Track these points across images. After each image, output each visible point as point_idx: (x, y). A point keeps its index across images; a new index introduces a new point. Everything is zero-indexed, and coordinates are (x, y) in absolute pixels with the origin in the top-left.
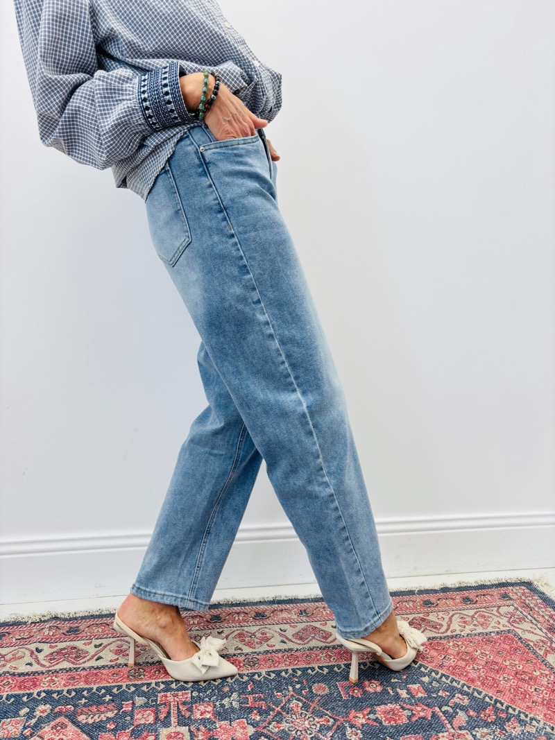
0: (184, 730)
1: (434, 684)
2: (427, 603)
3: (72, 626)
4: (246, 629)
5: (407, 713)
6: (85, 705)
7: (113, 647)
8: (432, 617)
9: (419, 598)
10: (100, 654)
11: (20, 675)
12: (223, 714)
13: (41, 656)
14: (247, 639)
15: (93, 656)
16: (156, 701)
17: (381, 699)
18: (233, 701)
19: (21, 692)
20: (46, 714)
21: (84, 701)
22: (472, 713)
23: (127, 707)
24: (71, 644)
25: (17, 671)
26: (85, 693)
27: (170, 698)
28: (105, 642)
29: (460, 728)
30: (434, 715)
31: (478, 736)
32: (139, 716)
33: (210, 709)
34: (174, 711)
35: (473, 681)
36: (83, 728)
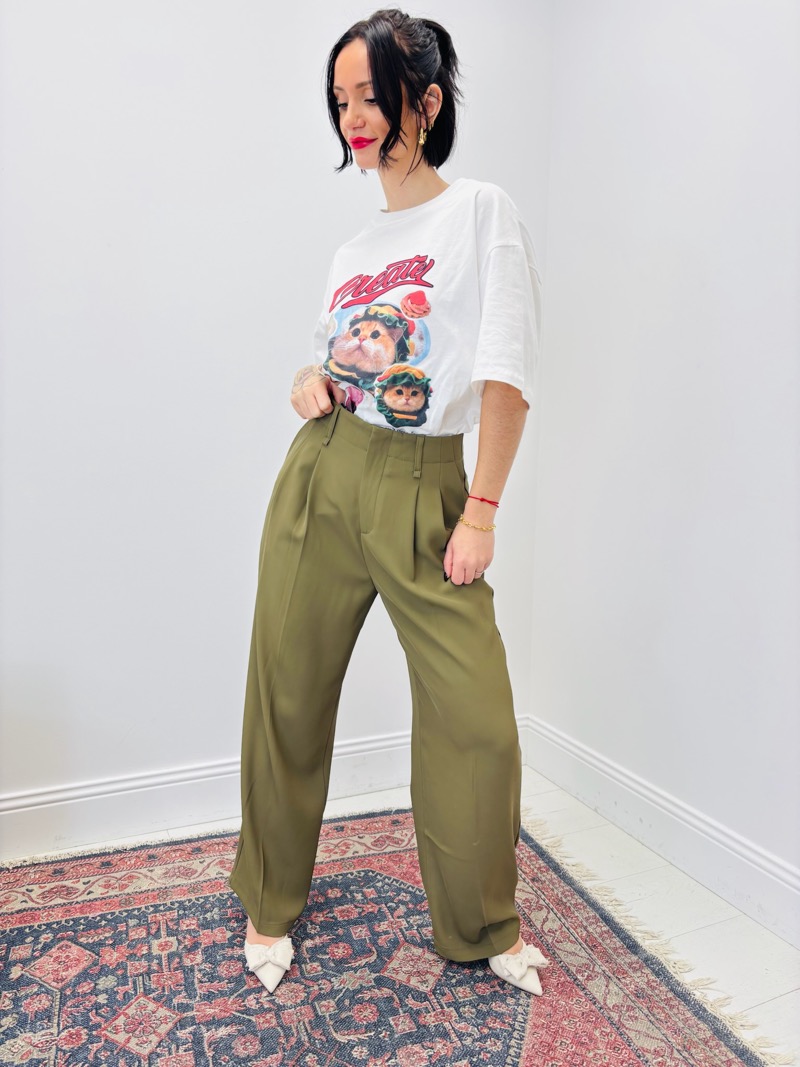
0: (173, 939)
1: (386, 887)
2: (395, 822)
3: (58, 869)
4: (226, 857)
5: (357, 910)
6: (83, 930)
7: (101, 882)
8: (397, 835)
9: (387, 819)
10: (91, 889)
11: (18, 912)
12: (206, 925)
13: (33, 895)
14: (227, 866)
15: (84, 891)
16: (147, 921)
17: (339, 901)
18: (215, 914)
19: (23, 925)
20: (49, 940)
21: (82, 927)
22: (410, 906)
23: (122, 927)
24: (60, 883)
25: (13, 910)
26: (82, 921)
27: (160, 918)
28: (92, 879)
29: (399, 917)
30: (380, 908)
31: (411, 921)
32: (134, 933)
33: (194, 922)
34: (163, 927)
35: (418, 883)
36: (85, 946)
